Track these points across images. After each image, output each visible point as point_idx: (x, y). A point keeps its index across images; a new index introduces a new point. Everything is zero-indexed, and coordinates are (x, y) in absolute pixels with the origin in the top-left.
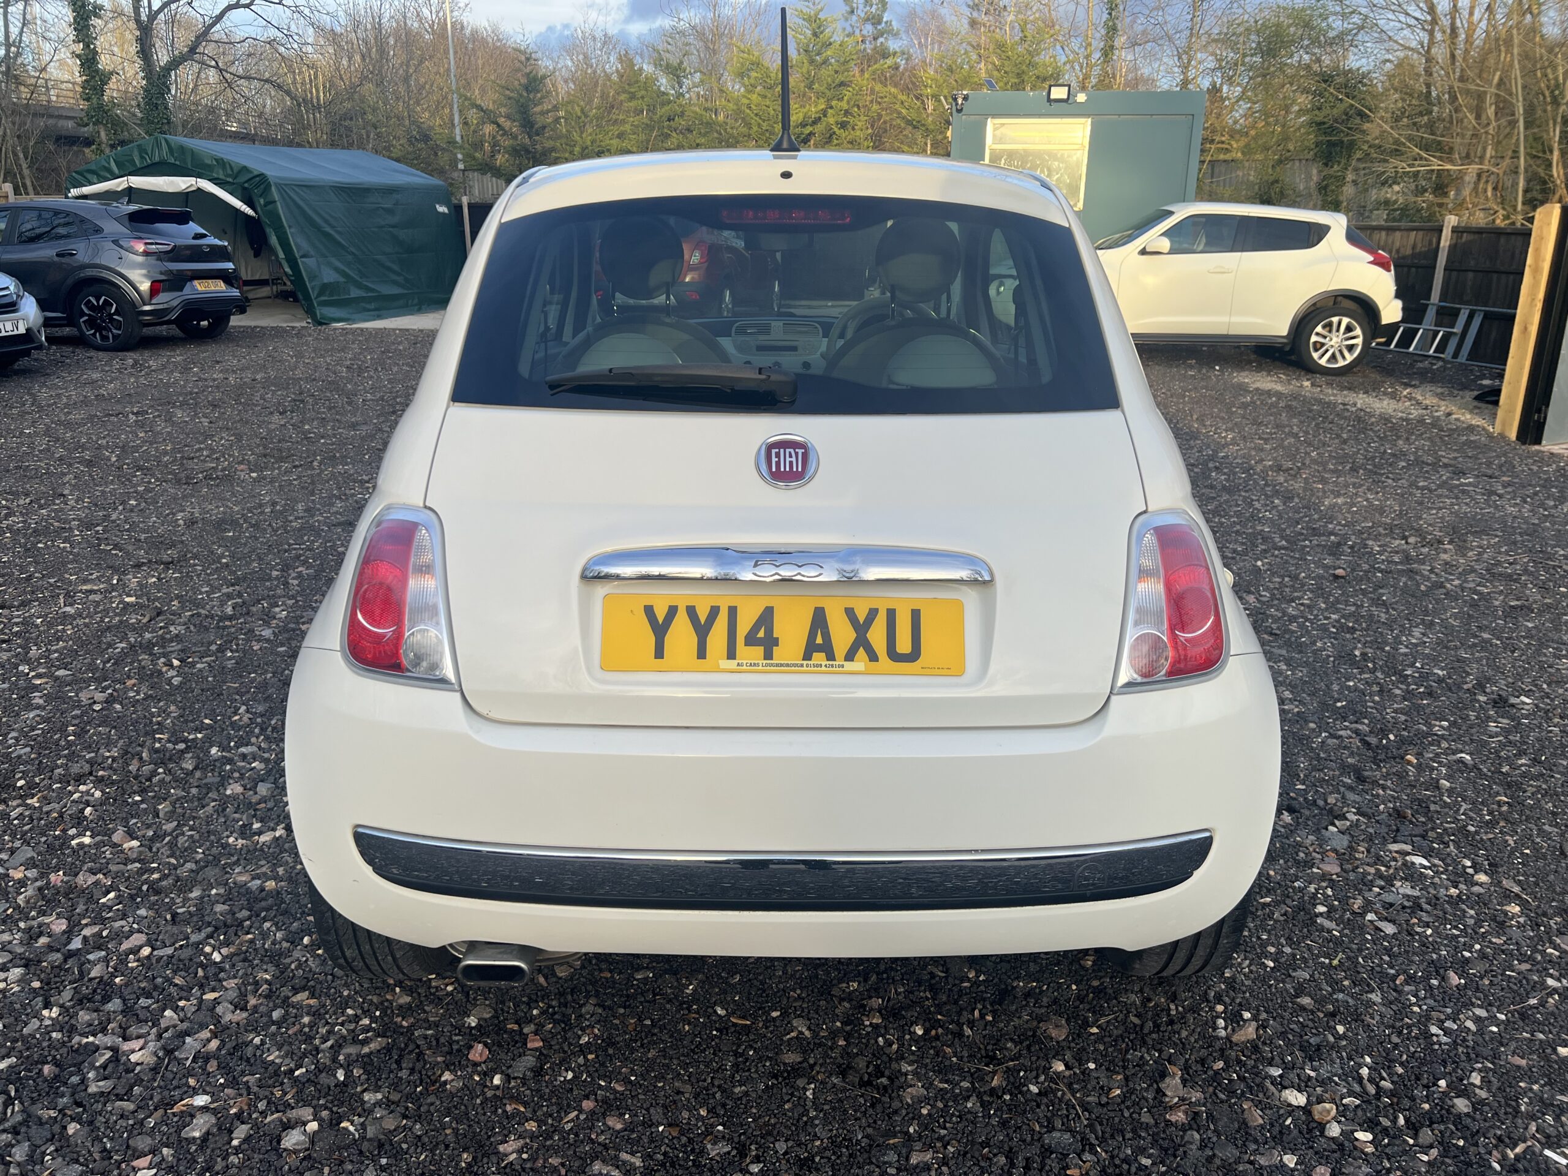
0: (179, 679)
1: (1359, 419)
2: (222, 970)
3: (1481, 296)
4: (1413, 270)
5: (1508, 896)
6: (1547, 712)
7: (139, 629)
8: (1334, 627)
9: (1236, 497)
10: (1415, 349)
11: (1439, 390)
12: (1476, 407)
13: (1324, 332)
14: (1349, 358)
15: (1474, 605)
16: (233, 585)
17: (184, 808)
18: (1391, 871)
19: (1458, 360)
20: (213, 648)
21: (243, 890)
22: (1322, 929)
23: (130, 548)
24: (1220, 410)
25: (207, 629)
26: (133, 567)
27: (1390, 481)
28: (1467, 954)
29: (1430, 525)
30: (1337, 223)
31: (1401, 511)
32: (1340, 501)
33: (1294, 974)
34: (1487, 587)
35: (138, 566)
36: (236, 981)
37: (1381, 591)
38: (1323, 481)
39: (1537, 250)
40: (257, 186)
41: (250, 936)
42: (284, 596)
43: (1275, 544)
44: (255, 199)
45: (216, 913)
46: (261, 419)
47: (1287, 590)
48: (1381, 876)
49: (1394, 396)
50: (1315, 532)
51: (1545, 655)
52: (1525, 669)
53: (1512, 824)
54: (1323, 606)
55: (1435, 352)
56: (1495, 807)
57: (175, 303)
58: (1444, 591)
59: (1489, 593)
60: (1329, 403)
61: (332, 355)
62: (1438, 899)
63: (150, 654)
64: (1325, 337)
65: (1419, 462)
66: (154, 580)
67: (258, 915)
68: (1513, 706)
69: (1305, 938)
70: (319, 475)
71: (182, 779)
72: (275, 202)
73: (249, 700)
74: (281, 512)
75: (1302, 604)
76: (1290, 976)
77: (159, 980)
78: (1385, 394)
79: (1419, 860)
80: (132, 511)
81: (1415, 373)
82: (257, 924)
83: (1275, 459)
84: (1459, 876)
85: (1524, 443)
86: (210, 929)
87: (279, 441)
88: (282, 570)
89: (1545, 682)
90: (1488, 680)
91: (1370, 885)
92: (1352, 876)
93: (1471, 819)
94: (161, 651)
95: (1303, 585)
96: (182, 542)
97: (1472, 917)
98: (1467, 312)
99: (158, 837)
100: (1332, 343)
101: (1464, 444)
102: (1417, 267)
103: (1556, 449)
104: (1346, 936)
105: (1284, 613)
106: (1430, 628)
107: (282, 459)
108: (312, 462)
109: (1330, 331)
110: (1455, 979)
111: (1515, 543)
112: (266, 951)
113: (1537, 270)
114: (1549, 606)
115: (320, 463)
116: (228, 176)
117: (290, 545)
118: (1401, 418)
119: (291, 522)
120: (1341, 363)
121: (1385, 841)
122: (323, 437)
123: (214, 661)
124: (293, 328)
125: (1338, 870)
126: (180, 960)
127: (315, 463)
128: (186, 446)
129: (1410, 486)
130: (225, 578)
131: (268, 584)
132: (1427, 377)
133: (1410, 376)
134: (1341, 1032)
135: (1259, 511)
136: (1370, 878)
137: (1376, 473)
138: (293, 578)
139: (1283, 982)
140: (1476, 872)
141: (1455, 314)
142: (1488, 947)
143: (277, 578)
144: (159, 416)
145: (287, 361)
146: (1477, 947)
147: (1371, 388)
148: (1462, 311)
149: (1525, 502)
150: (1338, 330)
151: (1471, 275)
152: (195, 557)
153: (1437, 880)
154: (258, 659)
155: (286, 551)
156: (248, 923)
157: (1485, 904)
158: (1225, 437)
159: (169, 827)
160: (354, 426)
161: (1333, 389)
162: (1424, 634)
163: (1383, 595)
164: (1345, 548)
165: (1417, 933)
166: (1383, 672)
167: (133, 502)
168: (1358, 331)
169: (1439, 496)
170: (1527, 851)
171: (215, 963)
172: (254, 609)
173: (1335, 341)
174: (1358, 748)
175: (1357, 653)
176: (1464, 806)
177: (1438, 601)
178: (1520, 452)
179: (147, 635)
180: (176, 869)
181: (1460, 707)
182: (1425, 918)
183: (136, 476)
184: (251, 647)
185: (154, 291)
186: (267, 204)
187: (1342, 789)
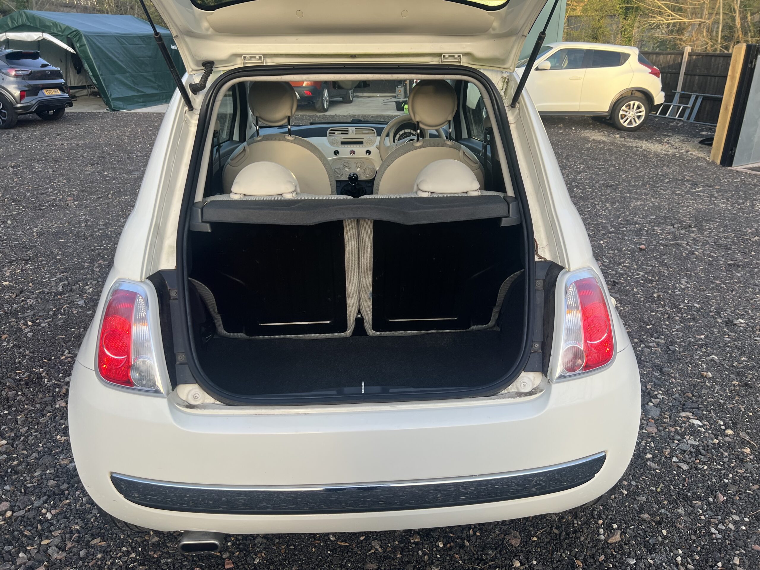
0: (31, 334)
1: (644, 156)
2: (52, 524)
3: (702, 88)
4: (669, 75)
5: (744, 443)
6: (753, 328)
7: (10, 302)
8: (642, 280)
9: (587, 203)
10: (669, 115)
11: (682, 138)
12: (700, 147)
13: (626, 109)
14: (638, 122)
15: (710, 264)
16: (63, 273)
17: (32, 417)
18: (683, 430)
19: (690, 121)
20: (51, 313)
21: (64, 471)
22: (651, 468)
23: (7, 251)
24: (576, 152)
25: (48, 301)
26: (8, 263)
27: (662, 191)
28: (726, 481)
29: (684, 216)
30: (633, 52)
31: (669, 208)
32: (639, 203)
33: (638, 498)
34: (715, 253)
35: (11, 262)
36: (59, 532)
37: (664, 257)
38: (629, 192)
39: (734, 67)
40: (75, 36)
41: (68, 501)
42: (91, 279)
43: (609, 230)
44: (75, 44)
45: (48, 486)
46: (81, 168)
47: (617, 258)
48: (678, 434)
49: (660, 142)
50: (628, 223)
51: (748, 293)
52: (739, 302)
53: (742, 397)
54: (636, 267)
55: (678, 117)
56: (733, 388)
57: (34, 102)
58: (694, 256)
59: (717, 257)
60: (629, 147)
61: (120, 129)
62: (708, 446)
63: (16, 318)
64: (627, 112)
65: (675, 179)
66: (19, 271)
67: (73, 486)
68: (735, 325)
69: (642, 474)
70: (112, 202)
71: (31, 398)
72: (85, 45)
73: (70, 346)
74: (90, 226)
75: (625, 266)
76: (636, 499)
77: (16, 533)
78: (656, 141)
79: (697, 422)
80: (8, 227)
81: (670, 129)
82: (72, 493)
83: (605, 180)
84: (718, 432)
85: (724, 166)
86: (45, 497)
87: (90, 182)
88: (90, 263)
89: (749, 309)
90: (722, 309)
91: (673, 438)
92: (663, 433)
93: (721, 395)
94: (22, 315)
95: (625, 255)
96: (35, 246)
97: (726, 457)
98: (695, 96)
99: (17, 437)
100: (630, 115)
101: (696, 167)
102: (671, 73)
103: (739, 169)
104: (663, 472)
105: (617, 272)
106: (690, 279)
107: (91, 193)
108: (108, 195)
109: (629, 109)
110: (722, 498)
111: (726, 226)
112: (77, 510)
113: (733, 78)
114: (747, 264)
115: (112, 195)
116: (59, 31)
117: (95, 247)
118: (664, 154)
119: (96, 232)
120: (634, 125)
121: (678, 412)
122: (114, 179)
123: (51, 322)
124: (99, 113)
125: (656, 430)
126: (28, 519)
127: (110, 196)
128: (40, 186)
129: (672, 193)
130: (59, 268)
131: (82, 271)
132: (676, 131)
133: (667, 131)
134: (665, 534)
135: (599, 210)
136: (672, 434)
137: (655, 187)
138: (96, 268)
139: (633, 504)
140: (726, 429)
141: (689, 97)
142: (736, 475)
143: (88, 267)
144: (26, 168)
145: (96, 133)
146: (731, 476)
147: (649, 138)
148: (692, 96)
149: (729, 201)
150: (633, 108)
151: (697, 77)
152: (42, 256)
153: (707, 434)
154: (76, 319)
155: (93, 250)
156: (67, 492)
157: (732, 449)
158: (579, 168)
159: (24, 430)
160: (131, 172)
161: (630, 138)
162: (687, 282)
163: (665, 259)
164: (644, 231)
165: (700, 469)
166: (669, 307)
167: (9, 222)
168: (643, 109)
169: (687, 199)
170: (751, 414)
171: (48, 520)
172: (74, 287)
173: (632, 114)
174: (660, 353)
175: (655, 295)
176: (717, 388)
177: (693, 262)
178: (722, 171)
179: (15, 306)
180: (27, 458)
181: (710, 326)
182: (703, 459)
183: (12, 205)
184: (72, 312)
185: (22, 96)
186: (81, 46)
187: (654, 379)
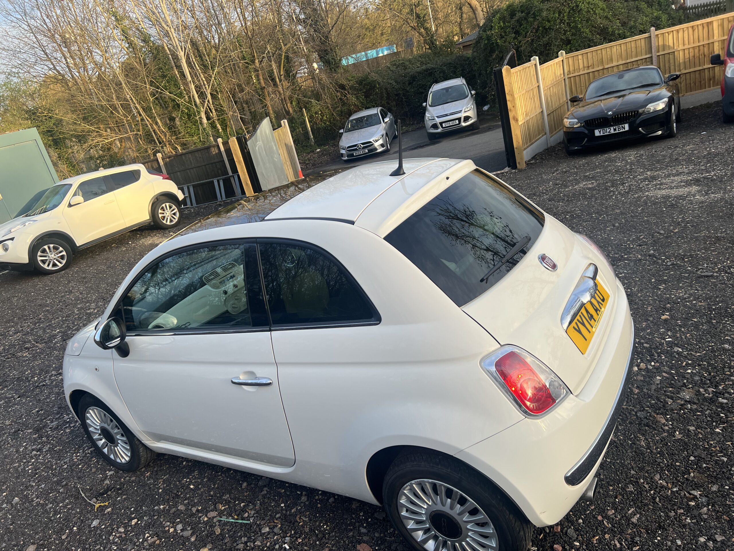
14: (177, 217)
30: (141, 168)
64: (163, 214)
109: (164, 210)
120: (175, 221)
150: (167, 209)
168: (174, 207)
173: (168, 213)
